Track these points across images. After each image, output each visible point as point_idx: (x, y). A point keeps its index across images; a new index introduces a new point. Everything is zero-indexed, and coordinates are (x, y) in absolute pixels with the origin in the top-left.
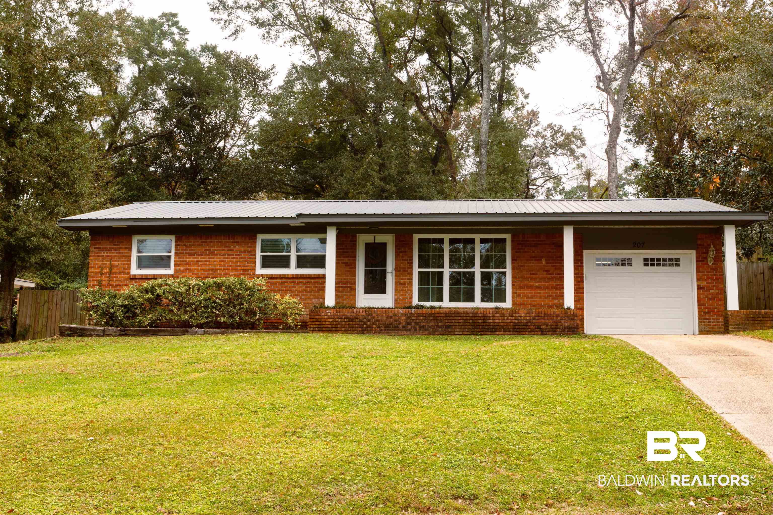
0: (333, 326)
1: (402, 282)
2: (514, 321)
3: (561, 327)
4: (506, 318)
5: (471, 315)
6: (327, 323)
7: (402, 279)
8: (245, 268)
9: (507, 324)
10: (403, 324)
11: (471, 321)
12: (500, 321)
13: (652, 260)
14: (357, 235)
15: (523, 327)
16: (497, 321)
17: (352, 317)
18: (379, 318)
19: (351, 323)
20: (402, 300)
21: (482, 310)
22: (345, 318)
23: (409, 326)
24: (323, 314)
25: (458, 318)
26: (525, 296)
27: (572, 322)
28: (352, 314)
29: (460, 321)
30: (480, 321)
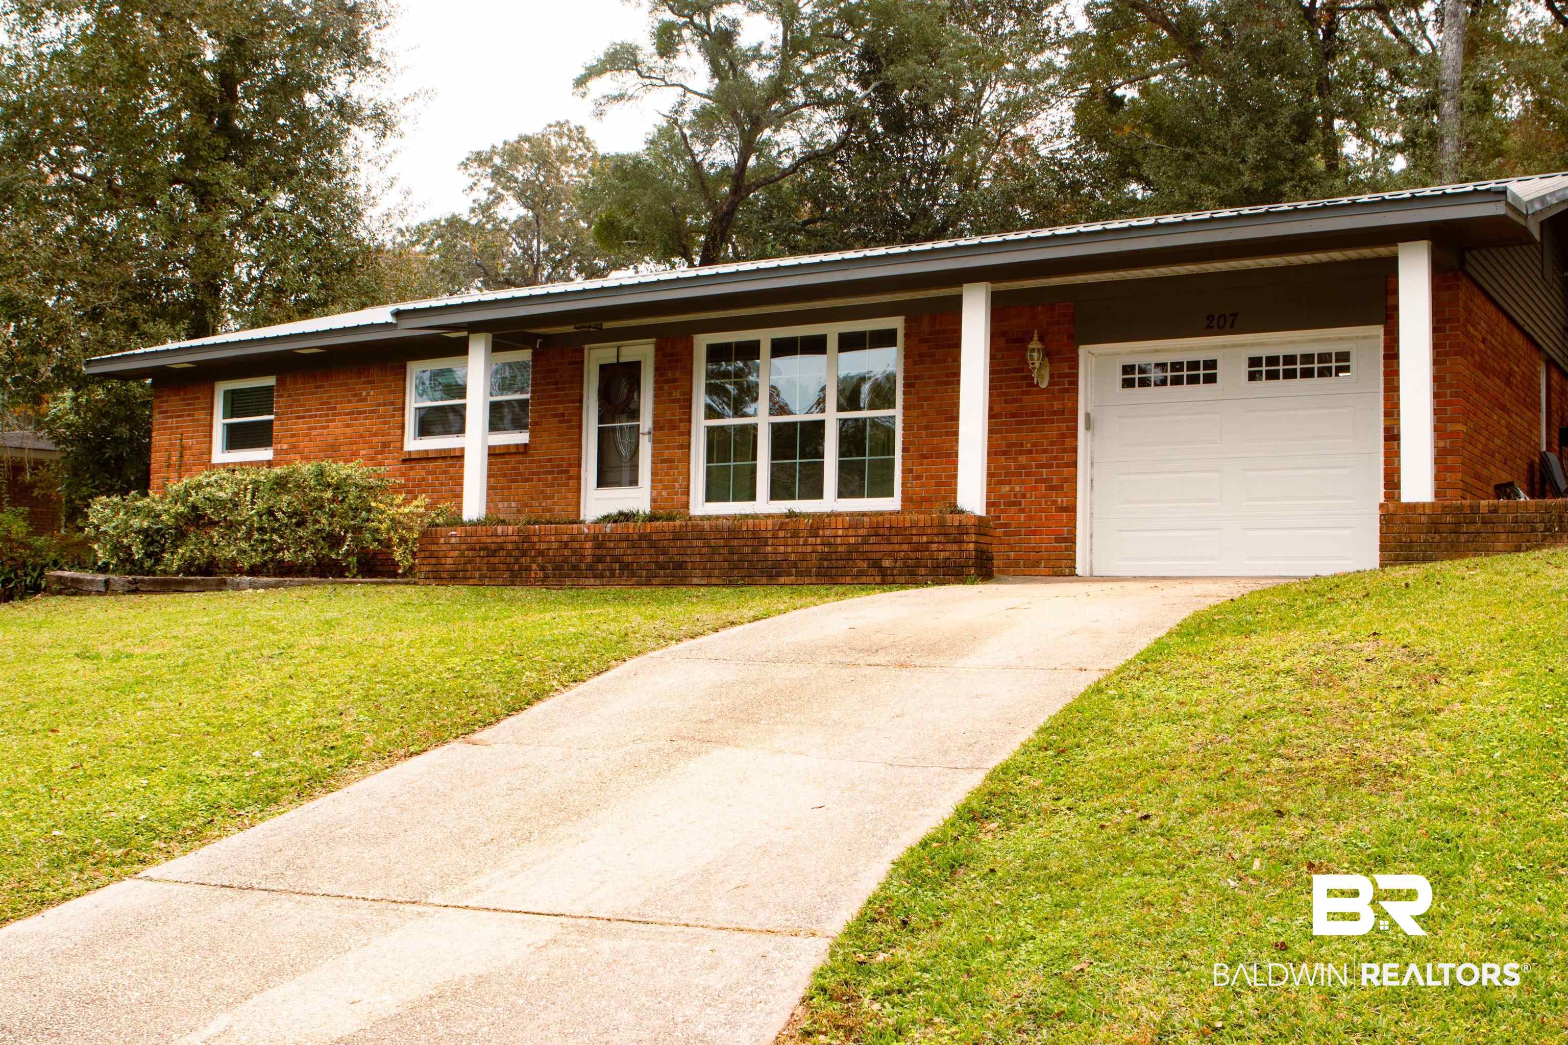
0: (460, 567)
1: (667, 454)
2: (819, 548)
3: (929, 564)
4: (801, 541)
5: (726, 536)
6: (449, 561)
7: (668, 448)
8: (384, 439)
9: (804, 556)
10: (589, 559)
11: (726, 550)
12: (790, 549)
13: (1273, 360)
14: (586, 347)
15: (841, 563)
16: (782, 549)
17: (493, 547)
18: (543, 546)
19: (492, 560)
20: (666, 500)
21: (751, 521)
22: (480, 549)
23: (600, 566)
24: (442, 540)
25: (699, 543)
26: (932, 477)
27: (955, 547)
28: (494, 539)
29: (704, 550)
30: (746, 550)
